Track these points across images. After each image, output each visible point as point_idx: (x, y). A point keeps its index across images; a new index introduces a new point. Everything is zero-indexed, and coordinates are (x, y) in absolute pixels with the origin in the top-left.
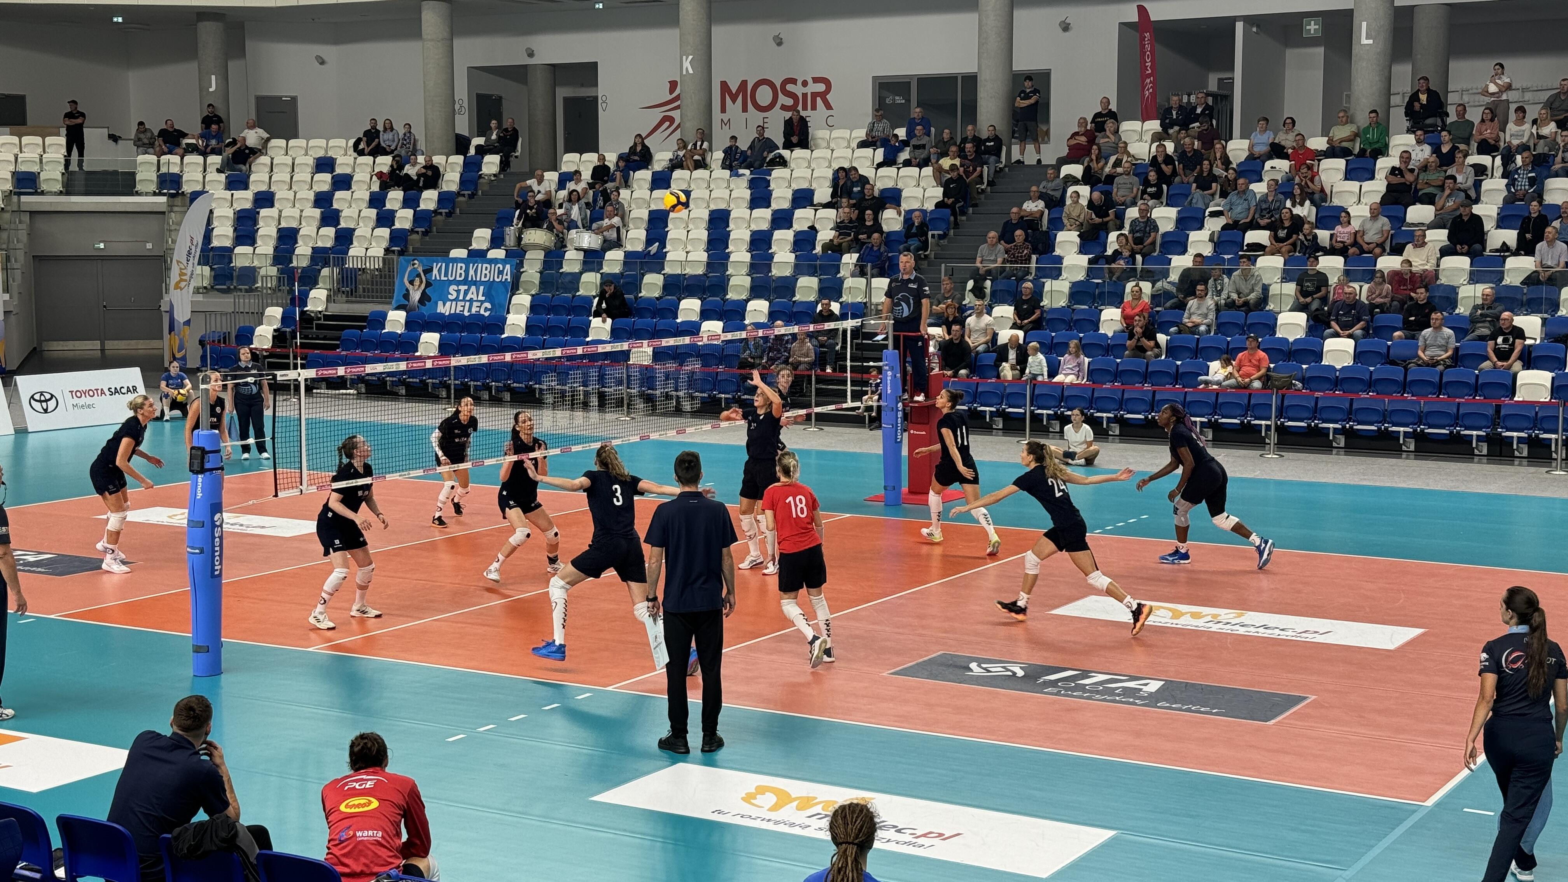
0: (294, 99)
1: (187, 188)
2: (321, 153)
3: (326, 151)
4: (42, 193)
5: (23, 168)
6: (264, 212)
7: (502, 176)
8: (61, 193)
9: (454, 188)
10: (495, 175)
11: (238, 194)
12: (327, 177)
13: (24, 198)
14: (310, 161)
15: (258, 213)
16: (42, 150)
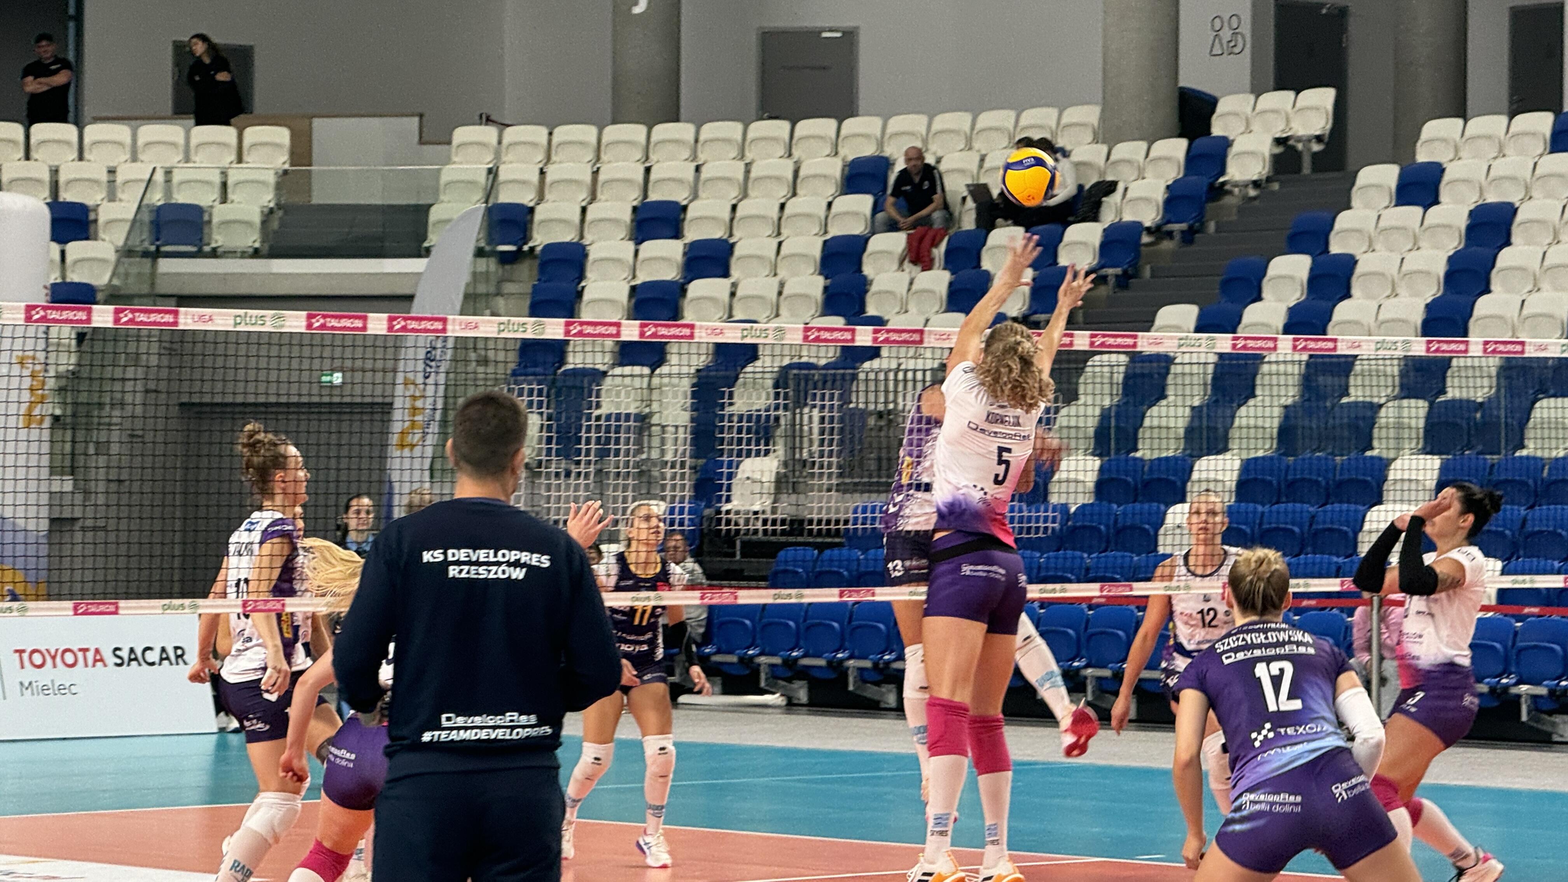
0: (850, 36)
1: (540, 239)
2: (868, 150)
3: (881, 144)
4: (214, 254)
5: (181, 198)
6: (698, 288)
7: (1276, 186)
8: (256, 254)
9: (1149, 217)
10: (1256, 184)
11: (652, 248)
12: (864, 202)
13: (165, 265)
14: (835, 169)
15: (683, 291)
16: (233, 157)
